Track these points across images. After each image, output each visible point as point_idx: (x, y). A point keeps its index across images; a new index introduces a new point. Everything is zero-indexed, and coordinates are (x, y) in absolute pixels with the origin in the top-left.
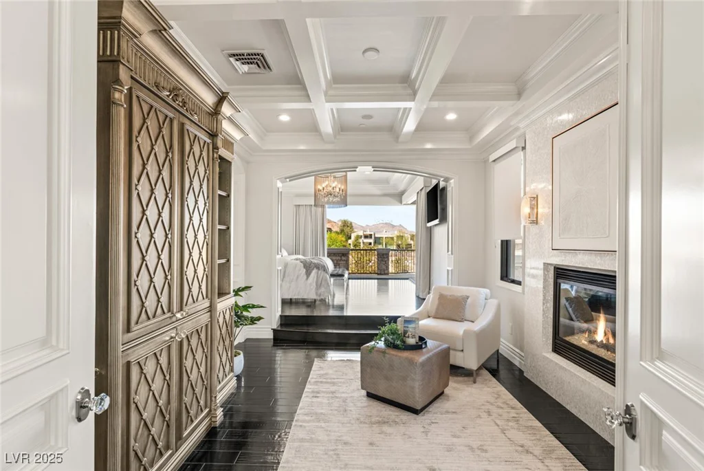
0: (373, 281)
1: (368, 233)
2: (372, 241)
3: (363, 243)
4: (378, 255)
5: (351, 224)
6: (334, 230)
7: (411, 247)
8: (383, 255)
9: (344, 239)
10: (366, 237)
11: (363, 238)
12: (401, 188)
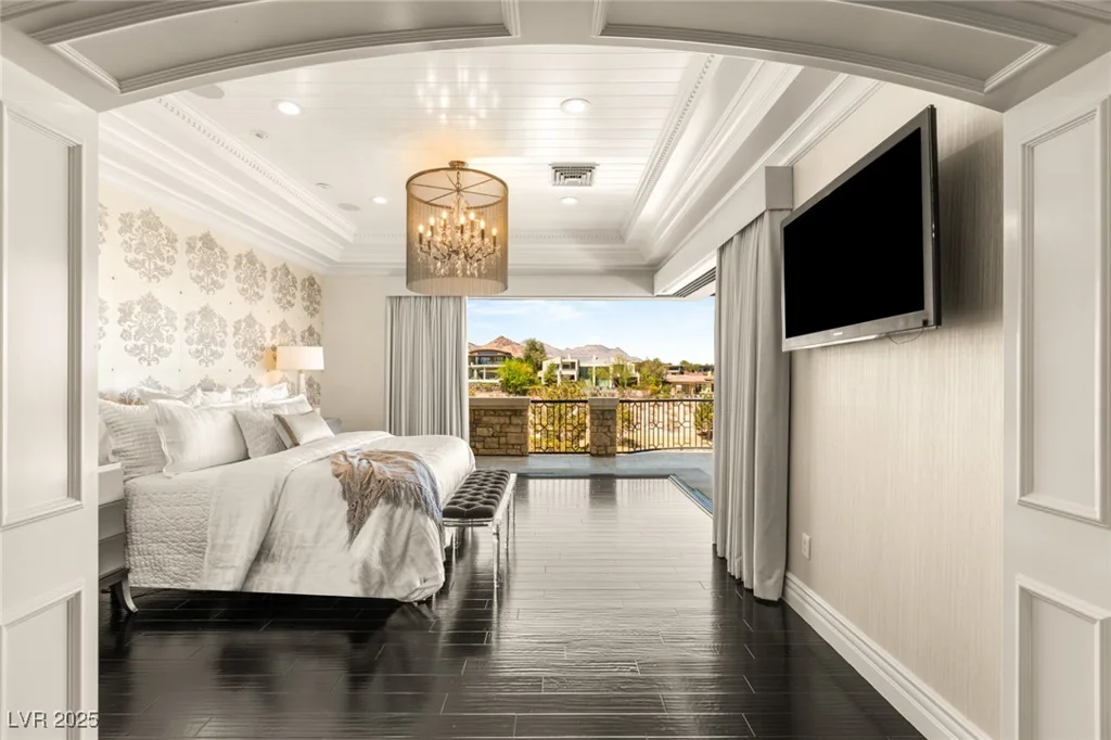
0: (582, 481)
1: (569, 360)
2: (575, 373)
3: (562, 376)
4: (592, 412)
5: (542, 345)
6: (515, 355)
7: (636, 383)
8: (603, 412)
9: (530, 370)
10: (566, 366)
11: (560, 369)
12: (655, 252)
